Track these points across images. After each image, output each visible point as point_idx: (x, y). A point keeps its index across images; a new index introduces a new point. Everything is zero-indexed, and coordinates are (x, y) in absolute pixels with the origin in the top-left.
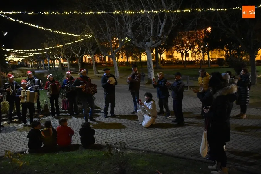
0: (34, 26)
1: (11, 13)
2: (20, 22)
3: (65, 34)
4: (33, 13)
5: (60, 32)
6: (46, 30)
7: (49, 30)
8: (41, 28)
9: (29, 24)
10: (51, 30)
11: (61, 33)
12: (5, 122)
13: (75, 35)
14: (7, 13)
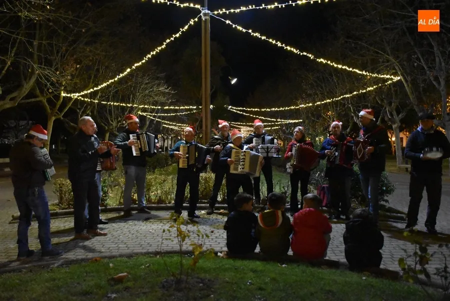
0: (279, 44)
1: (238, 10)
2: (255, 35)
3: (340, 66)
4: (276, 4)
5: (329, 62)
6: (301, 54)
7: (308, 55)
8: (292, 49)
9: (271, 40)
10: (310, 56)
11: (331, 64)
12: (203, 212)
13: (361, 73)
14: (232, 11)
